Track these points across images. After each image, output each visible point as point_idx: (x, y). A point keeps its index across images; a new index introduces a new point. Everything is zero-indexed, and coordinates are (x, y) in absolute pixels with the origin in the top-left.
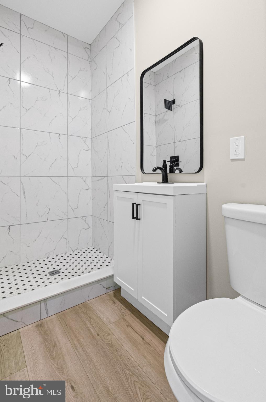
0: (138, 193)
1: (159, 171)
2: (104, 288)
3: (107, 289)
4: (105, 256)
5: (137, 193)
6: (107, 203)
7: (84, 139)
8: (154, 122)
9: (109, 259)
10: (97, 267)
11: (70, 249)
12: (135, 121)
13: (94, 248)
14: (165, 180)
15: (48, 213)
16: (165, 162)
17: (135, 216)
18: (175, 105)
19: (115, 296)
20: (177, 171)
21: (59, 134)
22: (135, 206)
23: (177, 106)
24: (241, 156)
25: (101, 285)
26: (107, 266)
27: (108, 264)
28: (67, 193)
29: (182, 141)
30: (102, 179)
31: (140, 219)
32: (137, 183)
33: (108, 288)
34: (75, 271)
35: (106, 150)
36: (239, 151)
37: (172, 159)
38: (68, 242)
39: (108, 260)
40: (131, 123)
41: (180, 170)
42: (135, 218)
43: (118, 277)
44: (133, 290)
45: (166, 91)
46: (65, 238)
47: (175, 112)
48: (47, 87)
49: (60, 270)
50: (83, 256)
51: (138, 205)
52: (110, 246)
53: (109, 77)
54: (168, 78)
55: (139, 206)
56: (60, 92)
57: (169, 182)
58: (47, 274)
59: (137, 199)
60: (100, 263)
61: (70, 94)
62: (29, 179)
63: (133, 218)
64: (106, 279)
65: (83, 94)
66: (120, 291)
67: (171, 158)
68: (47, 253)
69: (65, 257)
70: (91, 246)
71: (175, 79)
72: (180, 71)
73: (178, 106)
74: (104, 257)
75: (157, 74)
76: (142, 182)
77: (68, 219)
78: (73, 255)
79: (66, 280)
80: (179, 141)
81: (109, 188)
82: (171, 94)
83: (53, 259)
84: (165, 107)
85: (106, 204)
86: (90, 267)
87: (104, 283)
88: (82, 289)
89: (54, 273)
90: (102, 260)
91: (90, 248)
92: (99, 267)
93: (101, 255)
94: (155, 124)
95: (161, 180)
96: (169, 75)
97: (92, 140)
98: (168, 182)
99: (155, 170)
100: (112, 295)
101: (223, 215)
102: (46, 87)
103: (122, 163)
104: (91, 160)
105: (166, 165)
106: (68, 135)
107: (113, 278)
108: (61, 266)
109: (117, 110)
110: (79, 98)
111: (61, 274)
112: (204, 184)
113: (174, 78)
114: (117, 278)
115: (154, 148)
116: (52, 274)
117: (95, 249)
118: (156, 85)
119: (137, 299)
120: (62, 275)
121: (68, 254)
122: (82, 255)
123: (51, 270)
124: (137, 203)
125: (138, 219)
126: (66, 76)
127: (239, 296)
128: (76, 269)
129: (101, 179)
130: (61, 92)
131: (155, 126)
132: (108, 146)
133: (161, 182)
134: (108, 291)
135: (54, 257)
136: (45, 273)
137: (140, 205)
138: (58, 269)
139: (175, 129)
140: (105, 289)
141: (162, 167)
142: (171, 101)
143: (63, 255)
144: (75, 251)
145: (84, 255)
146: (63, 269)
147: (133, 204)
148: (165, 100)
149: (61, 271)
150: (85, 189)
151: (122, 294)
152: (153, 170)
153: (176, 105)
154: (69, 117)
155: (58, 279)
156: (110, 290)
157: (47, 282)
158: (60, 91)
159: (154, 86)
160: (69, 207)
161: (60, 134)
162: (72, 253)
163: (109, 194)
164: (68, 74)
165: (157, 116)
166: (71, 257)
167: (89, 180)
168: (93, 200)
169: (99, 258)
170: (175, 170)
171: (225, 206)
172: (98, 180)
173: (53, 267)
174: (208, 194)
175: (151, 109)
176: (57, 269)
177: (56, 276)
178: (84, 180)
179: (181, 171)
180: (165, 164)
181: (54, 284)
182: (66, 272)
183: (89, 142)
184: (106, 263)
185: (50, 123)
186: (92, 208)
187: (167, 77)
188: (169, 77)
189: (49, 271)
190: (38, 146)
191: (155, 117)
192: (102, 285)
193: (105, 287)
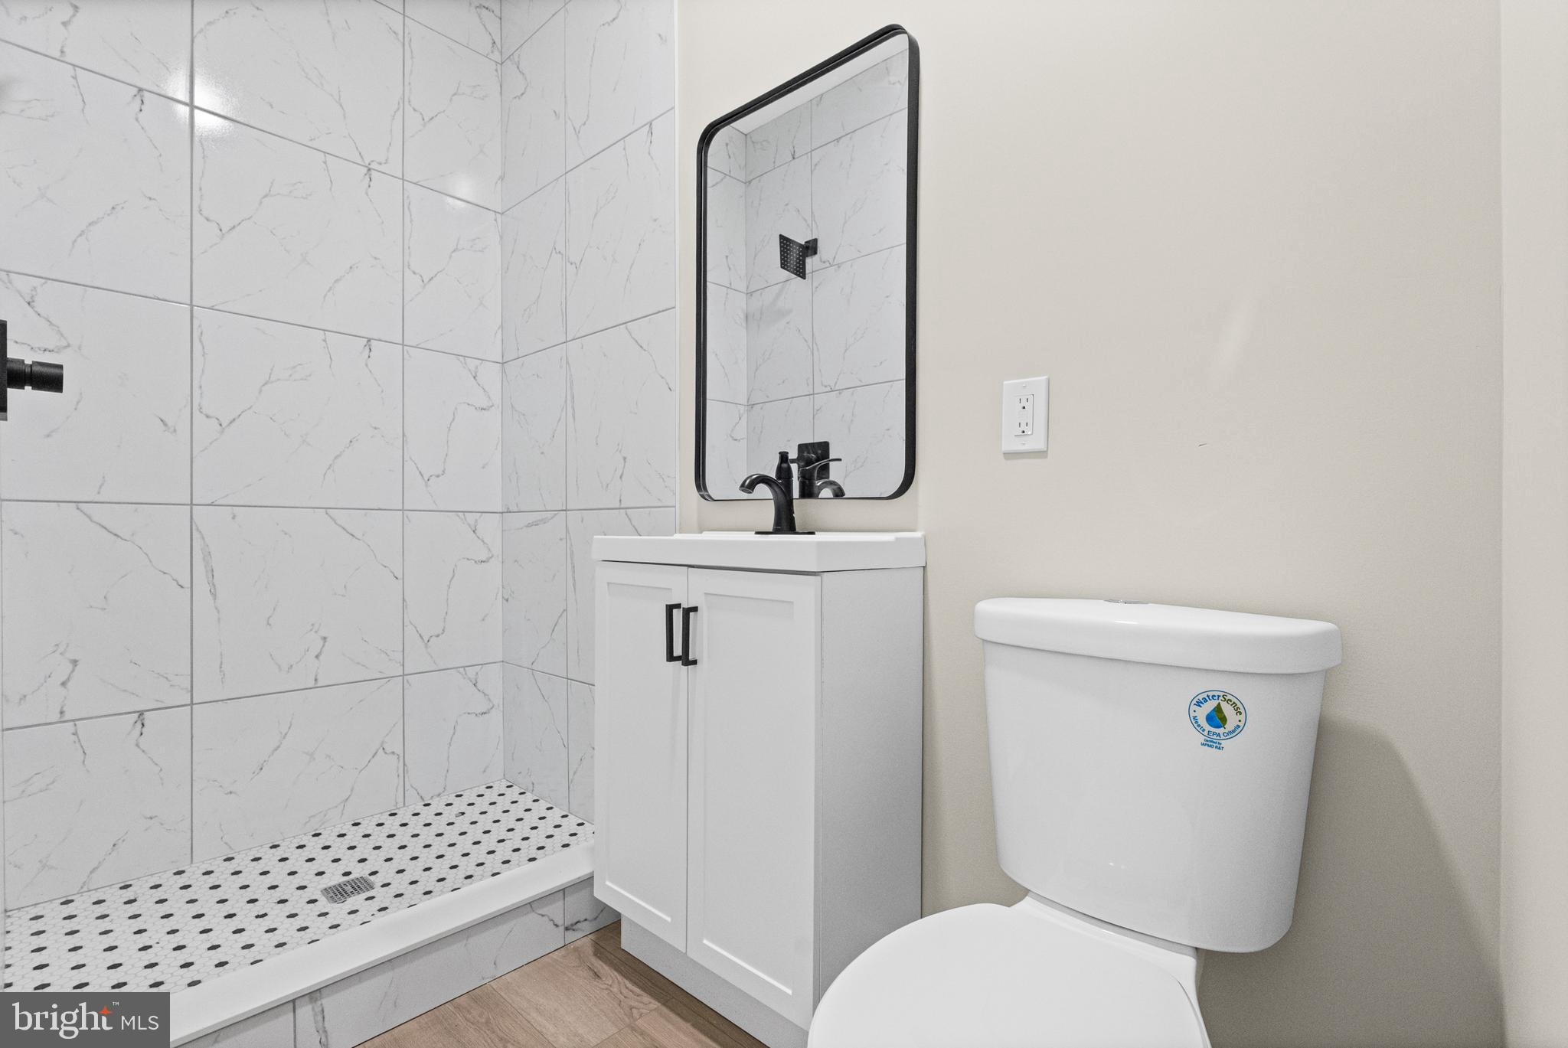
0: (690, 569)
1: (763, 491)
2: (557, 926)
3: (567, 929)
4: (557, 813)
5: (686, 568)
6: (565, 610)
7: (472, 364)
8: (742, 316)
9: (573, 820)
10: (524, 855)
11: (410, 792)
12: (674, 308)
13: (511, 786)
14: (785, 523)
15: (317, 657)
16: (784, 457)
17: (678, 651)
18: (816, 258)
19: (599, 951)
20: (827, 493)
21: (366, 340)
22: (678, 615)
23: (824, 262)
24: (1036, 443)
25: (546, 918)
26: (566, 846)
27: (567, 840)
28: (400, 576)
29: (840, 391)
30: (544, 521)
31: (695, 662)
32: (680, 533)
33: (572, 925)
34: (434, 874)
35: (562, 410)
36: (1030, 425)
37: (805, 454)
38: (404, 765)
39: (570, 824)
40: (659, 312)
41: (835, 487)
42: (678, 658)
43: (612, 882)
44: (669, 919)
45: (787, 205)
46: (393, 753)
47: (815, 284)
48: (314, 144)
49: (372, 878)
50: (467, 818)
51: (687, 612)
52: (575, 773)
53: (577, 133)
54: (794, 158)
55: (692, 614)
56: (369, 170)
57: (797, 530)
58: (317, 895)
59: (684, 589)
60: (537, 838)
61: (414, 181)
62: (234, 518)
63: (671, 657)
64: (563, 891)
65: (464, 187)
66: (620, 933)
67: (802, 448)
68: (313, 816)
69: (392, 825)
70: (500, 780)
71: (816, 165)
72: (838, 140)
73: (827, 265)
74: (554, 817)
75: (753, 142)
76: (701, 533)
77: (404, 675)
78: (427, 815)
79: (399, 913)
80: (828, 389)
81: (572, 553)
82: (805, 220)
83: (342, 835)
84: (782, 264)
85: (561, 615)
86: (499, 857)
87: (555, 910)
88: (468, 937)
89: (349, 889)
90: (546, 828)
91: (496, 786)
92: (534, 853)
93: (540, 809)
94: (744, 324)
95: (769, 522)
96: (796, 150)
97: (504, 371)
98: (795, 530)
99: (749, 486)
100: (590, 950)
101: (979, 636)
102: (309, 144)
103: (625, 459)
104: (500, 448)
105: (789, 470)
106: (403, 345)
107: (592, 885)
108: (375, 861)
109: (605, 259)
110: (450, 200)
111: (376, 892)
112: (918, 534)
113: (814, 163)
114: (608, 883)
115: (742, 412)
116: (338, 893)
117: (516, 790)
118: (750, 182)
119: (684, 952)
120: (383, 896)
121: (404, 815)
122: (463, 814)
123: (334, 878)
124: (685, 605)
125: (687, 660)
126: (398, 109)
127: (1027, 897)
128: (441, 868)
129: (542, 520)
130: (373, 172)
131: (745, 330)
132: (569, 397)
133: (771, 529)
134: (572, 936)
135: (347, 828)
136: (307, 895)
137: (695, 609)
138: (365, 873)
139: (816, 344)
140: (562, 929)
141: (774, 477)
142: (803, 243)
143: (384, 818)
144: (434, 803)
145: (472, 814)
146: (387, 873)
147: (670, 609)
148: (782, 237)
149: (377, 880)
150: (477, 560)
151: (629, 942)
152: (743, 485)
153: (821, 261)
154: (408, 272)
155: (367, 909)
156: (579, 935)
157: (319, 926)
158: (370, 167)
159: (743, 185)
160: (409, 629)
161: (369, 340)
162: (419, 808)
163: (574, 578)
164: (406, 103)
165: (751, 294)
166: (416, 825)
167: (490, 527)
168: (507, 600)
169: (531, 819)
170: (820, 488)
171: (985, 607)
172: (527, 526)
173: (341, 867)
174: (929, 568)
175: (731, 266)
176: (358, 876)
177: (356, 901)
178: (469, 525)
179: (839, 493)
180: (784, 465)
181: (351, 931)
182: (400, 884)
183: (491, 375)
184: (562, 836)
185: (329, 291)
186: (504, 632)
187: (791, 158)
188: (797, 155)
189: (325, 886)
190: (272, 382)
191: (744, 296)
192: (548, 917)
193: (560, 922)
